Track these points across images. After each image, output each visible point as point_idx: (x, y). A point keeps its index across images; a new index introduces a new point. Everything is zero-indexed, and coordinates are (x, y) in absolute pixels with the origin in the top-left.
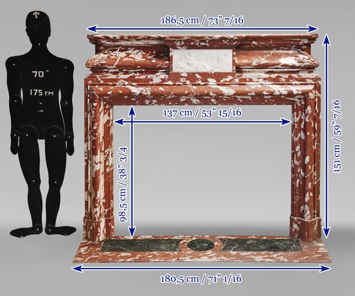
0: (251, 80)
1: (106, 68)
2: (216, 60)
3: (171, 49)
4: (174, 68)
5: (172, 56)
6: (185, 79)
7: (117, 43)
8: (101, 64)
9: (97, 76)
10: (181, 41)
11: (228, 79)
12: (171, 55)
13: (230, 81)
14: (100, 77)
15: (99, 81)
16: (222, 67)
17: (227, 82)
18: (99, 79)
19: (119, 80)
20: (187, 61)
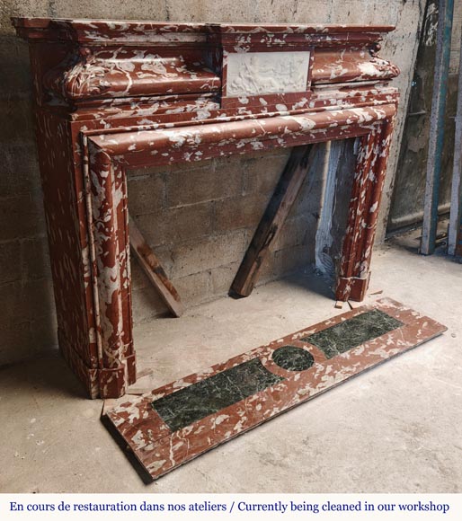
0: (329, 103)
1: (109, 96)
2: (288, 71)
3: (225, 53)
4: (228, 88)
5: (226, 66)
6: (244, 108)
7: (118, 40)
8: (100, 87)
9: (96, 115)
10: (246, 36)
11: (301, 104)
12: (224, 63)
13: (305, 107)
14: (101, 116)
15: (103, 126)
16: (296, 83)
17: (301, 108)
18: (102, 122)
19: (139, 119)
20: (248, 76)
